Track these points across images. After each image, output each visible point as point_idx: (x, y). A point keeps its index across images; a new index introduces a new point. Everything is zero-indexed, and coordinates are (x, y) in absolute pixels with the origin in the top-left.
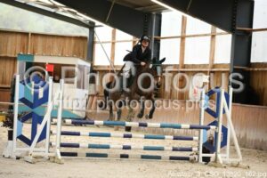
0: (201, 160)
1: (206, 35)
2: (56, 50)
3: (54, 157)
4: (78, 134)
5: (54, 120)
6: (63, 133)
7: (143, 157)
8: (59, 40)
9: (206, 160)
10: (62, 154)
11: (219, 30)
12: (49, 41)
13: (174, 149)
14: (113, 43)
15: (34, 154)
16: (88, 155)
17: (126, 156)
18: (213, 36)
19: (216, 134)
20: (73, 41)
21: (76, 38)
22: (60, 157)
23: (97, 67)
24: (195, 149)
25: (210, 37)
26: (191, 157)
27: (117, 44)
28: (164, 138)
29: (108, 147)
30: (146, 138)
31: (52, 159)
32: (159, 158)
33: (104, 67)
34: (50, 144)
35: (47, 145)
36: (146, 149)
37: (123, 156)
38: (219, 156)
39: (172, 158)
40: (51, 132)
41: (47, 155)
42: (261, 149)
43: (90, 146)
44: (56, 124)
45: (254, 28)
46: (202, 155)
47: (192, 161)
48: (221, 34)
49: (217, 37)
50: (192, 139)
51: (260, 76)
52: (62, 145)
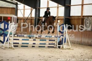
0: (58, 47)
1: (55, 7)
2: (5, 12)
3: (11, 47)
4: (18, 40)
5: (11, 35)
6: (14, 39)
7: (39, 47)
8: (6, 9)
9: (59, 47)
10: (14, 46)
11: (60, 5)
12: (3, 9)
13: (49, 44)
14: (24, 10)
15: (5, 46)
16: (22, 46)
17: (34, 47)
18: (58, 8)
19: (63, 39)
20: (11, 9)
21: (12, 8)
22: (13, 47)
23: (19, 17)
24: (56, 44)
25: (57, 8)
26: (55, 46)
27: (25, 10)
28: (46, 41)
29: (28, 44)
30: (40, 40)
31: (11, 48)
32: (44, 47)
33: (21, 17)
34: (10, 43)
35: (9, 43)
36: (40, 44)
37: (33, 47)
38: (64, 46)
39: (48, 47)
40: (10, 39)
41: (8, 46)
42: (74, 43)
43: (23, 44)
44: (12, 36)
45: (71, 5)
46: (58, 46)
47: (55, 48)
48: (60, 7)
49: (59, 8)
50: (55, 41)
51: (73, 20)
52: (14, 43)
